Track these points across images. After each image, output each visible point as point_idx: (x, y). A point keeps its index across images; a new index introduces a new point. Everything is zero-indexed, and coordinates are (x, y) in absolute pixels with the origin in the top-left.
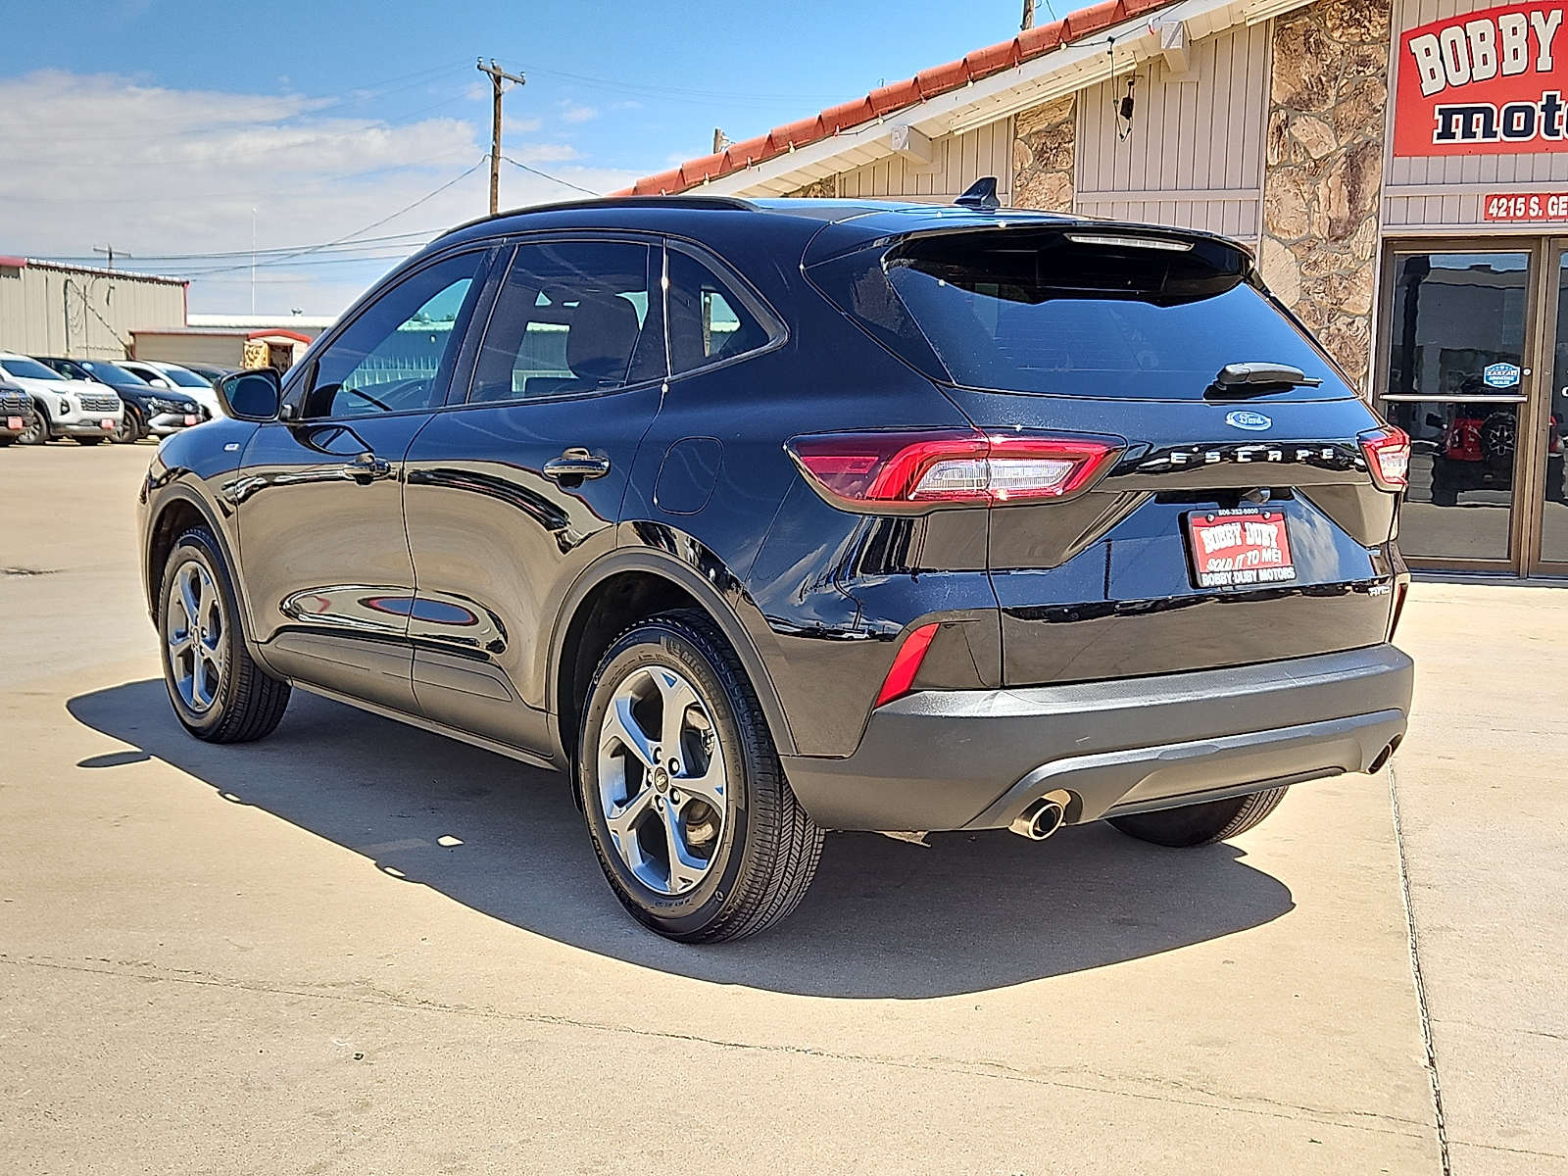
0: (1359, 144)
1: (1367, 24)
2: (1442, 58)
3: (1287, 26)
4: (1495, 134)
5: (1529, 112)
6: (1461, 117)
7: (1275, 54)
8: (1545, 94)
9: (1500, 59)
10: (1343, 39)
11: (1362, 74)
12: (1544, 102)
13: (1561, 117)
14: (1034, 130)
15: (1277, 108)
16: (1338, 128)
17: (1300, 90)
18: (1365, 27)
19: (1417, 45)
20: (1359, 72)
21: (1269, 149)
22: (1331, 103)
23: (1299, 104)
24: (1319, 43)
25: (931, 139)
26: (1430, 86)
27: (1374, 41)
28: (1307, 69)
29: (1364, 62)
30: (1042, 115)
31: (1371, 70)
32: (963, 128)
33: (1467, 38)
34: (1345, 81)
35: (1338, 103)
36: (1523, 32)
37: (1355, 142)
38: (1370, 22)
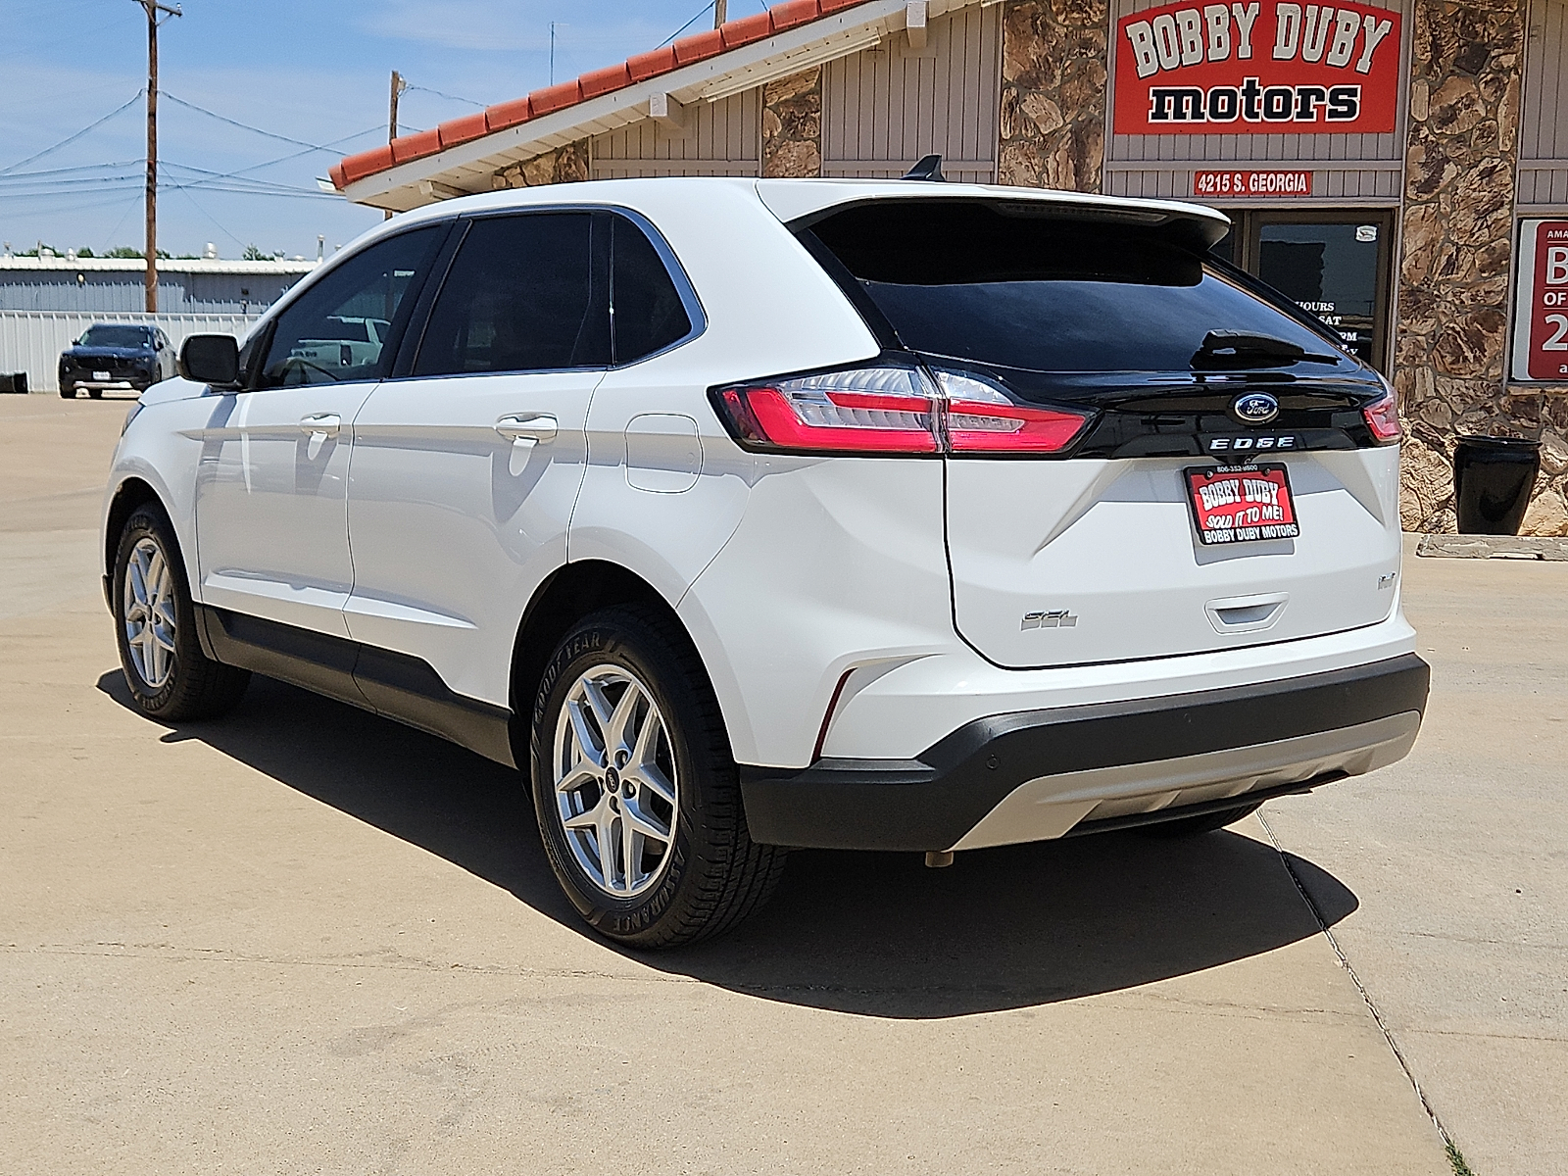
0: (1083, 121)
1: (1088, 10)
2: (1155, 44)
3: (1016, 8)
4: (1202, 116)
5: (1232, 95)
6: (1172, 98)
7: (1006, 34)
8: (1246, 79)
9: (1206, 46)
10: (1067, 23)
11: (1084, 56)
12: (1245, 87)
13: (1259, 101)
14: (782, 99)
15: (1007, 86)
16: (1064, 107)
17: (1028, 69)
18: (1086, 12)
19: (1132, 30)
20: (1081, 54)
21: (1002, 124)
22: (1057, 82)
23: (1029, 82)
24: (1045, 25)
25: (682, 105)
26: (1145, 70)
27: (1095, 26)
28: (1034, 51)
29: (1086, 44)
30: (790, 85)
31: (1093, 53)
32: (716, 96)
33: (1177, 26)
34: (1069, 62)
35: (1063, 83)
36: (1225, 22)
37: (1080, 119)
38: (1091, 8)
